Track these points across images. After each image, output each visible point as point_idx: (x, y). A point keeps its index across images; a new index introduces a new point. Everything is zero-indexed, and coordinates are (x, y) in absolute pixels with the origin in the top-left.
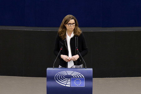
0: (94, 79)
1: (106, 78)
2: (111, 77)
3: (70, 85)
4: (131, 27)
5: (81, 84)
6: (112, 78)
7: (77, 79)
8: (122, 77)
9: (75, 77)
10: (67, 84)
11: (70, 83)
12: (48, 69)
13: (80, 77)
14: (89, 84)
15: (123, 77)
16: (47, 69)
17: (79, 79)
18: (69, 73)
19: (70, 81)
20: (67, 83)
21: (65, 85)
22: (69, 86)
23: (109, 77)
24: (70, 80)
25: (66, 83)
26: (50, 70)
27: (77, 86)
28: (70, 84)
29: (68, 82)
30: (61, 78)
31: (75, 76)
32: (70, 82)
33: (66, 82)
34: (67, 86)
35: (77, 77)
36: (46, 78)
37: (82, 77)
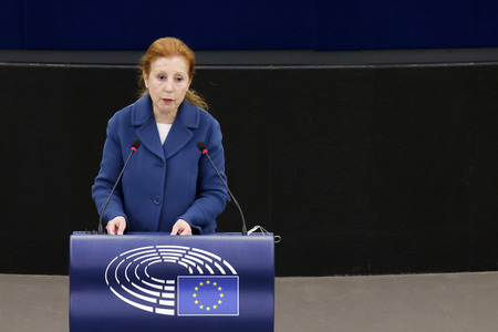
0: (278, 281)
1: (337, 277)
2: (357, 273)
3: (174, 308)
4: (445, 47)
5: (225, 304)
6: (360, 277)
7: (204, 280)
8: (405, 272)
9: (196, 272)
10: (162, 302)
11: (175, 300)
12: (76, 237)
13: (217, 272)
14: (257, 302)
15: (412, 272)
16: (73, 237)
17: (212, 280)
18: (171, 254)
19: (172, 288)
20: (158, 298)
21: (150, 309)
22: (171, 312)
23: (351, 274)
24: (175, 285)
25: (154, 301)
26: (83, 242)
27: (204, 311)
28: (172, 303)
29: (164, 295)
30: (133, 279)
31: (195, 269)
32: (172, 296)
33: (158, 294)
34: (159, 311)
35: (206, 272)
36: (68, 277)
37: (228, 272)
